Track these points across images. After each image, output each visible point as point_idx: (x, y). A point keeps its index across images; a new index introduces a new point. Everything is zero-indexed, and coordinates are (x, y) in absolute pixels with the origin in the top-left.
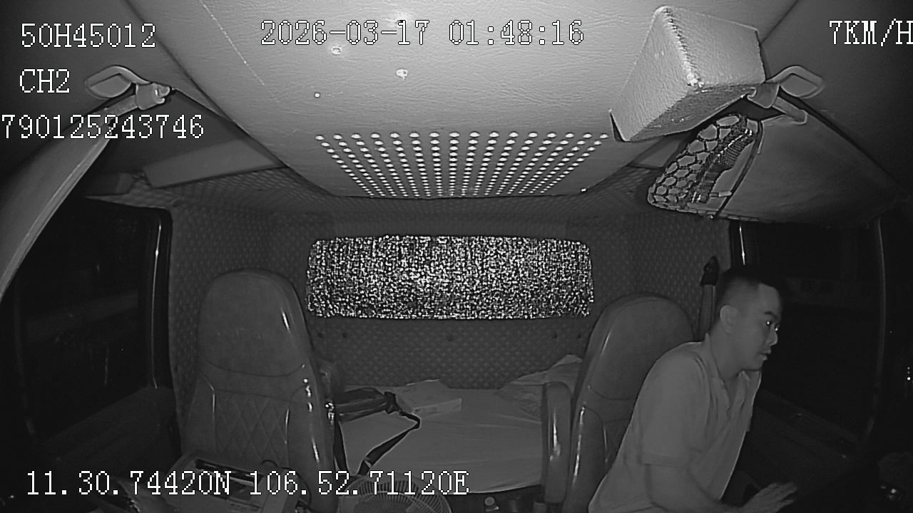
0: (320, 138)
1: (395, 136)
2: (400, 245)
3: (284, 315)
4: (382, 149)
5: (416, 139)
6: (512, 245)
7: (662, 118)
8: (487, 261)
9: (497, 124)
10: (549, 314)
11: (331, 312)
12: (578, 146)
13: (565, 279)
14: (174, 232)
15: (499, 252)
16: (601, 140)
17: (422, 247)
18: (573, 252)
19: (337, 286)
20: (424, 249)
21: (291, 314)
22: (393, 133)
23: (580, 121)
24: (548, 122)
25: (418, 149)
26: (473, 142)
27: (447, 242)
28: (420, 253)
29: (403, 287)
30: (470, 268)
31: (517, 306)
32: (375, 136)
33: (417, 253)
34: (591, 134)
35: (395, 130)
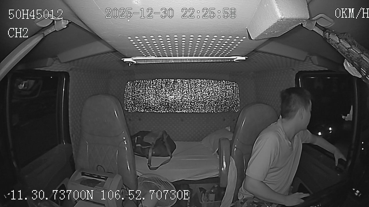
0: (130, 38)
1: (160, 36)
2: (162, 83)
3: (115, 112)
4: (155, 42)
5: (168, 38)
6: (207, 83)
7: (267, 30)
8: (197, 89)
9: (201, 32)
10: (222, 111)
11: (134, 110)
12: (234, 41)
13: (229, 97)
14: (70, 80)
15: (202, 85)
16: (243, 39)
17: (171, 83)
18: (232, 86)
19: (137, 100)
20: (172, 84)
21: (118, 112)
22: (159, 35)
23: (234, 31)
24: (222, 31)
25: (169, 42)
26: (191, 39)
27: (181, 82)
28: (170, 86)
29: (163, 99)
30: (190, 92)
31: (209, 107)
32: (152, 37)
33: (169, 86)
34: (239, 37)
35: (160, 34)
